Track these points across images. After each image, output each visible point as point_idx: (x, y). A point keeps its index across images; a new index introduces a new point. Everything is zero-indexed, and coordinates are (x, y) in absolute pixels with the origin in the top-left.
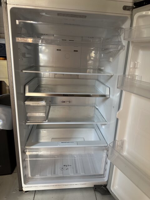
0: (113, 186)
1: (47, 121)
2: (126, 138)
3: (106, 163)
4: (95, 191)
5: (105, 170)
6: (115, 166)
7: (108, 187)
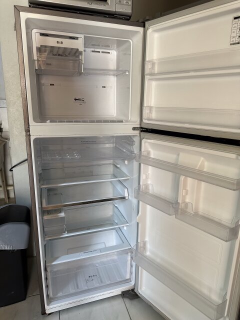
0: (141, 288)
1: (66, 233)
3: (132, 266)
4: (123, 298)
5: (131, 273)
6: (140, 267)
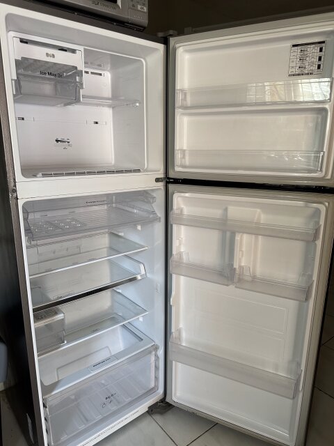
1: (66, 342)
2: (181, 326)
4: (150, 415)
7: (168, 400)
